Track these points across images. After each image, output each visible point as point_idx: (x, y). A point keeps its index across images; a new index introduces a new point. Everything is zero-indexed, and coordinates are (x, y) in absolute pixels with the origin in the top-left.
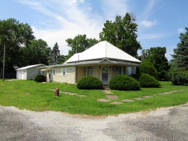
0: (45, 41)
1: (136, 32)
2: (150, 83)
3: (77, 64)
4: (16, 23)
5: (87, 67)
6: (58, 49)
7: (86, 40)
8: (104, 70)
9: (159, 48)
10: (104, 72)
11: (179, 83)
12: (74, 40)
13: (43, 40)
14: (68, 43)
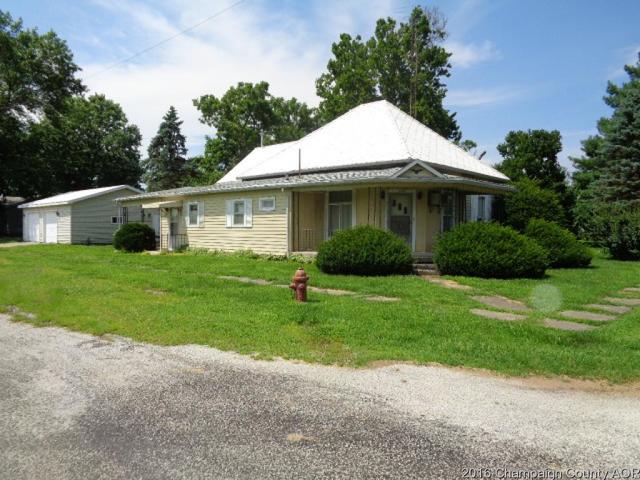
0: (115, 102)
1: (442, 79)
2: (564, 252)
3: (294, 182)
4: (8, 29)
5: (327, 195)
6: (177, 130)
7: (266, 103)
8: (397, 207)
9: (539, 135)
10: (397, 212)
11: (634, 251)
12: (224, 99)
13: (107, 98)
14: (204, 110)
